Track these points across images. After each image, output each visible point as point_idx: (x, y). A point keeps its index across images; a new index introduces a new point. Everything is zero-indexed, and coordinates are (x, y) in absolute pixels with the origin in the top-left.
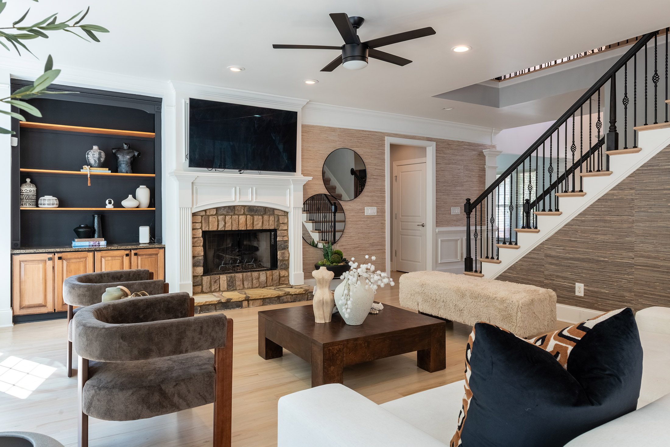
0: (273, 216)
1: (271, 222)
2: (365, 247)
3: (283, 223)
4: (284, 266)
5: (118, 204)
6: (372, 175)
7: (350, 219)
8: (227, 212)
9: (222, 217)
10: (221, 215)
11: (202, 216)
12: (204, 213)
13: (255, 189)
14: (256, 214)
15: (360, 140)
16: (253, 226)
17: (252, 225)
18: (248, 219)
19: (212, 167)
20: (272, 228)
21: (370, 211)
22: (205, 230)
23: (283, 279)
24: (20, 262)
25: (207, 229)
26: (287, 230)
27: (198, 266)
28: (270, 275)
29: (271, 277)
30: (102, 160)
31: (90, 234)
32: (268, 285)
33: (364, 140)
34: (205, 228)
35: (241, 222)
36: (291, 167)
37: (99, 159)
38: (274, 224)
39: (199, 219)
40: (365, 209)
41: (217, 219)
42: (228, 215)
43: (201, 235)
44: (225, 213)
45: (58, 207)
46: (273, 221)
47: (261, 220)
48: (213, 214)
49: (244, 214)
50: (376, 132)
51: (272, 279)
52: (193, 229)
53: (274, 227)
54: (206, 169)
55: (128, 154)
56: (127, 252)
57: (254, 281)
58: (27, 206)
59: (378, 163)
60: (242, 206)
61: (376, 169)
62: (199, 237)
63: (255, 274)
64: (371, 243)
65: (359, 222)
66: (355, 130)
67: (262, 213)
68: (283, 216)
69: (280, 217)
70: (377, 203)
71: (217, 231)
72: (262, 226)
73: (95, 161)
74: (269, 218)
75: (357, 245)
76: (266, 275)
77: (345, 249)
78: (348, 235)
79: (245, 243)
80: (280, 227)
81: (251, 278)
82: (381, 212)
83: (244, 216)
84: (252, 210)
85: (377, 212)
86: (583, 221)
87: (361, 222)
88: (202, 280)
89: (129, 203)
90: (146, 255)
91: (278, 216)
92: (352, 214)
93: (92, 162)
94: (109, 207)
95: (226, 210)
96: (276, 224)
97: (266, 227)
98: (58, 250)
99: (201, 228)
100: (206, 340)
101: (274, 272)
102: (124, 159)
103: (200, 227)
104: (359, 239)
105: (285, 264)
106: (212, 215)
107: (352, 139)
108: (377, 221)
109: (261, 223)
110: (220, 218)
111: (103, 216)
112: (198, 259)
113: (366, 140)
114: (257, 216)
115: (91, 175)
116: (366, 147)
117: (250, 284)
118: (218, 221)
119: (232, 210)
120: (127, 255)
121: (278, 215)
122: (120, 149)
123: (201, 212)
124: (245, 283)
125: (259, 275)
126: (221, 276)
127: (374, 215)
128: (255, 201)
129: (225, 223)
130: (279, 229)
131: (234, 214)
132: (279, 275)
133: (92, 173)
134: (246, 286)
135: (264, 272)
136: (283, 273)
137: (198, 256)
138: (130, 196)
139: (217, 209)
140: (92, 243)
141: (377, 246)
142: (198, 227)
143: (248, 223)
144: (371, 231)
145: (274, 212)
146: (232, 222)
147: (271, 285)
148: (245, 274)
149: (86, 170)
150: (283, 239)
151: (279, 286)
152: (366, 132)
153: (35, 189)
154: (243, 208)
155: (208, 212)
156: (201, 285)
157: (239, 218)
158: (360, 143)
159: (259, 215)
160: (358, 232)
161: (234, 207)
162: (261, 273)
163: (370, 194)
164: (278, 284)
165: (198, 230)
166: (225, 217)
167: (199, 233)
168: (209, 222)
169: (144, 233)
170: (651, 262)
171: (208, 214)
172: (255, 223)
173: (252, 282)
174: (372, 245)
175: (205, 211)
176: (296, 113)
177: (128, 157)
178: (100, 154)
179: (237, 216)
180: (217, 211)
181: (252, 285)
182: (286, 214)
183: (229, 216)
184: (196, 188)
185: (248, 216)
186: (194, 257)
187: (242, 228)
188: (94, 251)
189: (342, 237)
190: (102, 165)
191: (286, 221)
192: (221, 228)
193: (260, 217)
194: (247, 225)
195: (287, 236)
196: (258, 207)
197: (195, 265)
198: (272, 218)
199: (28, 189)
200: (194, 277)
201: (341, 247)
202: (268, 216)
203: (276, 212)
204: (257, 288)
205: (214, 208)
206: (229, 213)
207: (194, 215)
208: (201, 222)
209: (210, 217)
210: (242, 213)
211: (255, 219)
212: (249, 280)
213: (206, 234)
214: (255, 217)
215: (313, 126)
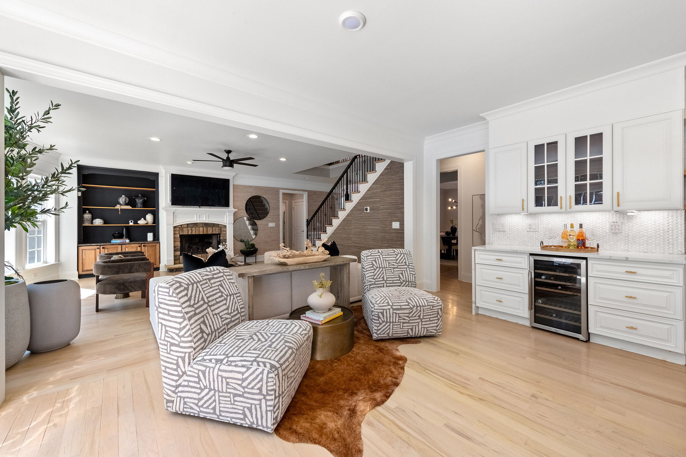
1: (217, 230)
2: (269, 242)
3: (223, 231)
5: (136, 222)
6: (272, 208)
7: (260, 229)
11: (179, 228)
12: (180, 226)
13: (207, 215)
15: (265, 191)
16: (207, 233)
19: (184, 205)
20: (218, 233)
21: (271, 225)
24: (82, 250)
25: (182, 234)
26: (226, 234)
27: (177, 251)
30: (127, 202)
31: (121, 236)
33: (268, 191)
35: (200, 230)
36: (227, 205)
37: (125, 202)
39: (178, 229)
40: (268, 224)
43: (179, 237)
44: (192, 226)
45: (103, 224)
48: (186, 227)
49: (202, 227)
50: (275, 187)
52: (174, 234)
54: (181, 206)
55: (141, 199)
56: (140, 245)
58: (87, 224)
59: (276, 202)
60: (201, 223)
61: (275, 205)
62: (177, 238)
64: (272, 240)
66: (263, 186)
67: (212, 226)
68: (223, 228)
70: (275, 221)
71: (188, 235)
73: (123, 202)
75: (265, 241)
77: (258, 243)
78: (259, 236)
79: (206, 240)
82: (278, 225)
84: (206, 225)
85: (276, 225)
86: (339, 229)
87: (266, 230)
88: (179, 258)
89: (142, 222)
90: (150, 246)
91: (221, 227)
92: (262, 226)
93: (121, 203)
94: (131, 224)
96: (220, 231)
97: (214, 233)
98: (102, 244)
99: (179, 233)
100: (142, 269)
102: (139, 201)
104: (265, 238)
107: (261, 191)
108: (276, 230)
109: (211, 231)
110: (189, 228)
111: (128, 228)
115: (120, 209)
116: (269, 195)
118: (188, 230)
119: (196, 225)
120: (139, 246)
122: (137, 196)
123: (178, 226)
127: (274, 227)
128: (207, 220)
129: (192, 231)
130: (222, 234)
131: (197, 227)
137: (177, 247)
138: (142, 219)
139: (188, 224)
140: (121, 241)
141: (276, 241)
144: (272, 234)
146: (195, 231)
148: (203, 255)
149: (118, 207)
150: (223, 238)
152: (269, 188)
153: (91, 216)
156: (179, 260)
158: (266, 193)
159: (210, 227)
160: (265, 235)
161: (197, 223)
163: (271, 217)
165: (177, 234)
166: (192, 228)
167: (178, 236)
168: (183, 231)
169: (150, 236)
170: (356, 245)
171: (183, 227)
172: (208, 231)
175: (181, 225)
176: (229, 180)
177: (141, 200)
178: (126, 199)
179: (198, 228)
182: (225, 226)
183: (194, 228)
184: (175, 215)
185: (204, 228)
186: (175, 247)
187: (201, 233)
188: (122, 245)
189: (256, 237)
190: (127, 204)
191: (225, 230)
192: (190, 233)
193: (211, 228)
194: (204, 232)
195: (226, 237)
196: (209, 223)
197: (175, 251)
198: (217, 228)
199: (87, 216)
200: (175, 256)
201: (256, 242)
202: (215, 228)
203: (219, 226)
205: (186, 224)
206: (194, 226)
207: (174, 227)
208: (179, 231)
209: (184, 228)
210: (201, 226)
211: (208, 229)
213: (181, 236)
214: (209, 228)
215: (240, 185)
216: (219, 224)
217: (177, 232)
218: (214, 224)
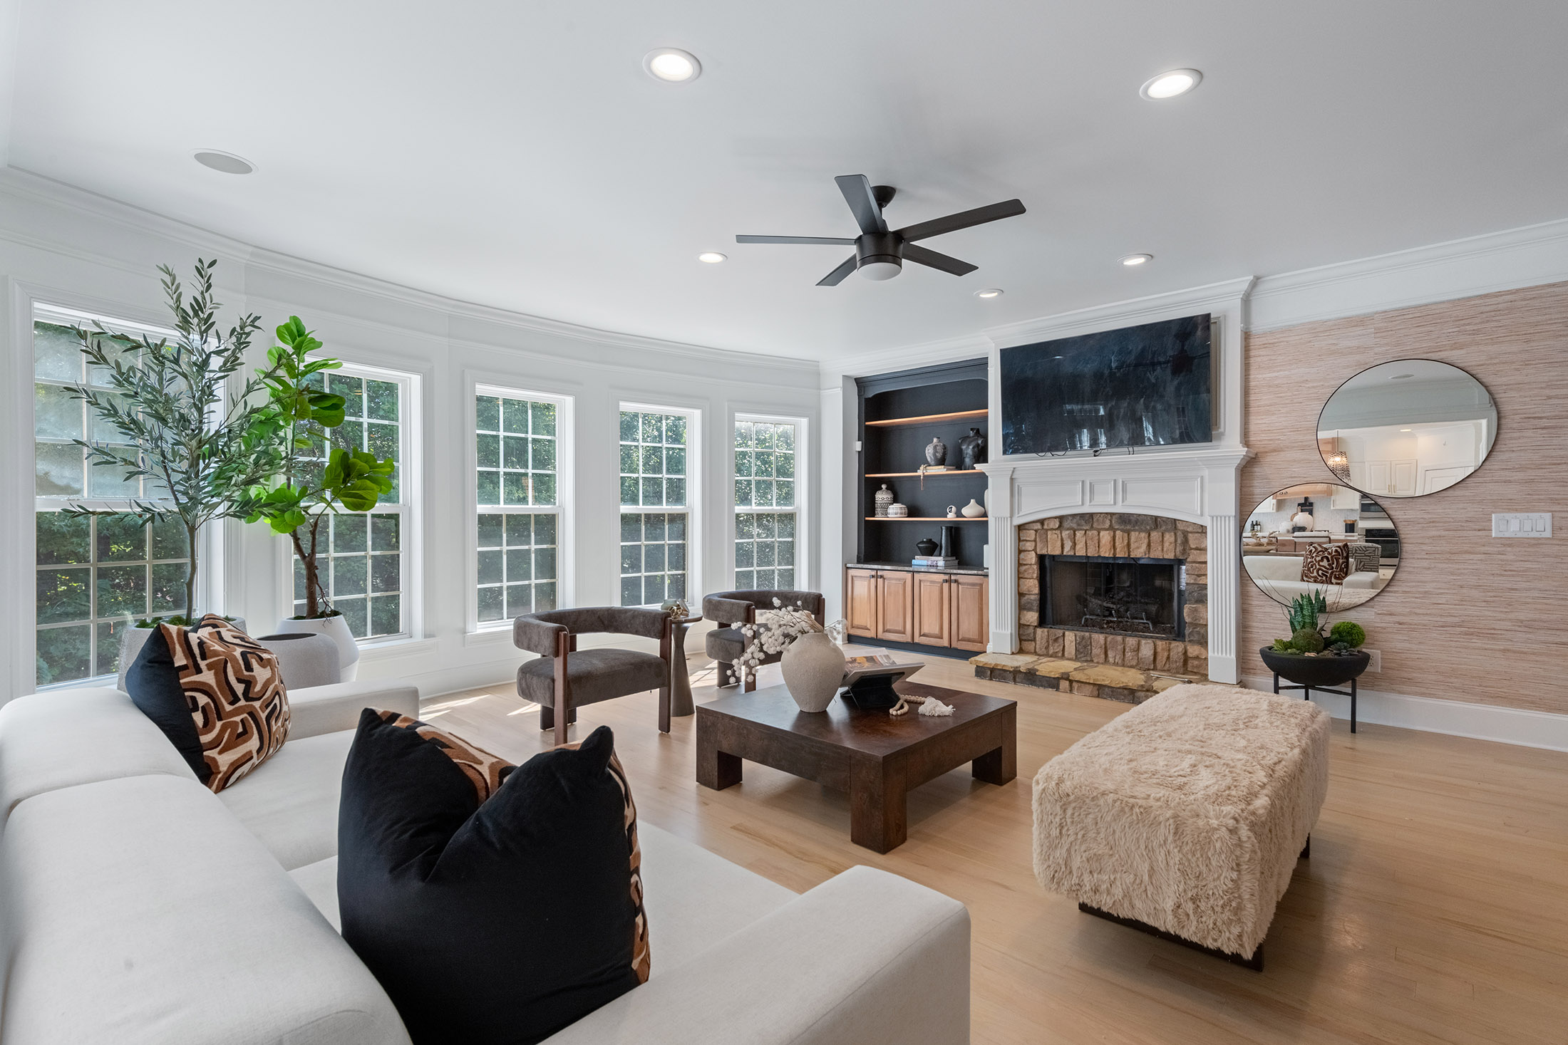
0: (1173, 534)
1: (1166, 544)
2: (1494, 629)
3: (1197, 549)
4: (1196, 638)
5: (959, 512)
6: (1529, 418)
7: (1422, 546)
8: (1078, 525)
9: (1067, 532)
10: (1068, 529)
11: (1036, 531)
12: (1038, 526)
13: (1121, 482)
14: (1137, 528)
15: (1469, 324)
16: (1129, 553)
17: (1126, 549)
18: (1117, 538)
19: (1045, 452)
20: (1170, 556)
21: (1519, 525)
22: (1041, 553)
23: (1196, 663)
24: (853, 578)
25: (1044, 552)
26: (1204, 563)
27: (1030, 609)
28: (1163, 649)
29: (1166, 654)
30: (941, 455)
32: (1159, 668)
33: (1488, 321)
34: (1041, 550)
35: (1103, 541)
37: (936, 455)
38: (1175, 549)
39: (1031, 535)
40: (1491, 520)
41: (1060, 536)
42: (1081, 530)
43: (1033, 561)
44: (1074, 526)
45: (907, 517)
46: (1171, 543)
47: (1146, 541)
48: (1054, 528)
49: (1111, 528)
50: (1553, 285)
51: (1168, 658)
52: (1020, 552)
53: (1175, 555)
54: (1034, 455)
55: (971, 443)
57: (1128, 654)
59: (1561, 378)
60: (1107, 513)
61: (1549, 398)
62: (1031, 564)
63: (1131, 641)
64: (1522, 621)
65: (1464, 556)
66: (1449, 301)
67: (1148, 527)
68: (1196, 535)
69: (1190, 535)
70: (1554, 501)
71: (1062, 557)
72: (1149, 552)
73: (930, 457)
74: (1163, 536)
75: (1457, 620)
76: (1155, 647)
77: (1400, 624)
78: (1414, 589)
80: (1191, 557)
81: (1122, 646)
83: (1108, 532)
84: (1127, 522)
85: (1557, 529)
87: (1472, 556)
88: (1035, 633)
89: (970, 511)
90: (968, 583)
91: (1184, 533)
94: (951, 516)
95: (1075, 520)
96: (1179, 549)
97: (1156, 555)
99: (1035, 550)
101: (1174, 644)
102: (968, 450)
103: (1033, 548)
104: (1464, 603)
105: (1198, 633)
106: (1052, 529)
107: (1432, 329)
108: (1556, 557)
109: (1144, 547)
110: (1065, 534)
112: (1028, 599)
113: (1499, 321)
114: (1137, 533)
115: (928, 476)
116: (1501, 339)
117: (1117, 657)
118: (1062, 540)
119: (1088, 519)
120: (946, 581)
121: (1188, 532)
122: (965, 437)
123: (1034, 524)
124: (1111, 654)
125: (1139, 644)
126: (1067, 633)
127: (1540, 539)
128: (1121, 504)
129: (1075, 543)
130: (1188, 560)
131: (1092, 527)
132: (1185, 653)
133: (926, 474)
134: (1111, 660)
135: (1150, 641)
136: (1193, 650)
137: (1029, 595)
138: (973, 501)
139: (1061, 519)
140: (931, 563)
141: (1558, 633)
142: (1030, 549)
143: (1117, 544)
144: (1524, 585)
145: (1176, 525)
146: (1086, 542)
147: (1166, 668)
148: (1110, 638)
149: (922, 471)
150: (1195, 580)
151: (1184, 674)
152: (1501, 296)
153: (892, 496)
154: (1109, 517)
155: (1046, 523)
156: (1034, 640)
157: (1099, 534)
158: (1470, 335)
159: (1141, 530)
160: (1459, 583)
161: (1092, 515)
162: (1143, 642)
164: (1182, 671)
165: (1030, 552)
166: (1075, 535)
167: (1031, 558)
168: (1047, 541)
171: (1045, 527)
172: (1132, 546)
173: (1124, 655)
174: (1528, 626)
175: (1042, 522)
176: (1210, 318)
177: (972, 447)
179: (1095, 533)
180: (1061, 523)
181: (1123, 660)
182: (1202, 530)
183: (1080, 532)
184: (1018, 486)
185: (1118, 533)
186: (1021, 595)
187: (1107, 553)
188: (914, 572)
189: (1389, 592)
190: (941, 462)
191: (1201, 545)
192: (1068, 550)
193: (1143, 535)
194: (1115, 548)
195: (1208, 575)
196: (1140, 515)
197: (1021, 607)
198: (1170, 537)
199: (882, 497)
200: (1021, 626)
201: (1388, 618)
202: (1160, 534)
203: (1179, 526)
204: (1132, 667)
205: (1056, 518)
206: (1082, 526)
207: (1020, 528)
208: (1035, 541)
209: (1049, 532)
210: (1107, 525)
211: (1133, 539)
212: (1117, 649)
213: (1043, 561)
214: (1134, 535)
215: (1288, 330)
216: (1175, 520)
217: (1029, 546)
218: (1156, 518)
